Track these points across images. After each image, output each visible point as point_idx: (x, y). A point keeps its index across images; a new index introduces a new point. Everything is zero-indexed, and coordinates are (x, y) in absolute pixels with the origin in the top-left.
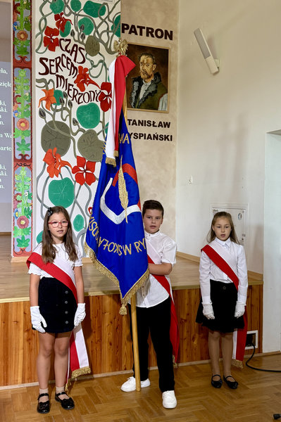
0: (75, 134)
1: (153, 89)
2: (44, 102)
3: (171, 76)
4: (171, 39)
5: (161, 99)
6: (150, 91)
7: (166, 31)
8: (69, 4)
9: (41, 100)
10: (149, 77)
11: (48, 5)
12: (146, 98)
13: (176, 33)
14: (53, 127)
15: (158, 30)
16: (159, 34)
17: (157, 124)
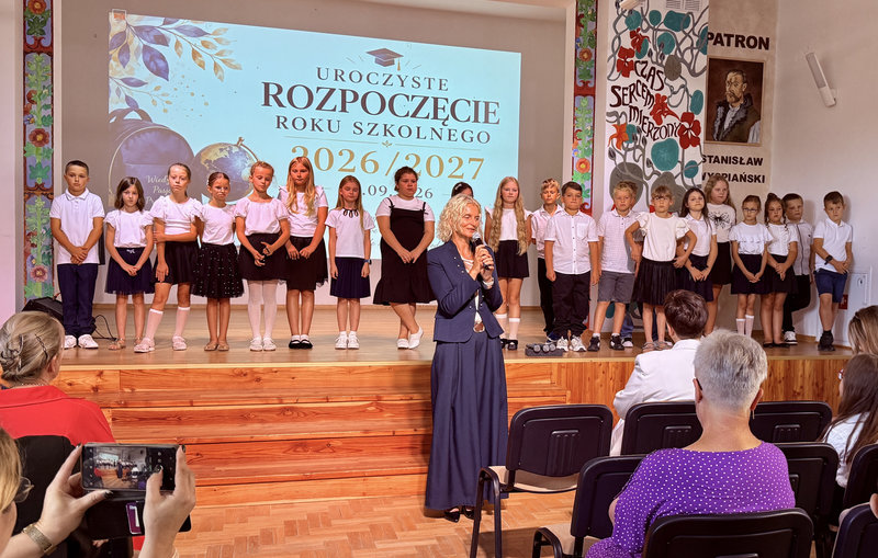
0: (649, 178)
1: (742, 115)
2: (615, 140)
3: (766, 97)
4: (767, 48)
5: (752, 128)
6: (738, 118)
7: (761, 38)
8: (647, 17)
9: (611, 138)
10: (737, 100)
11: (623, 19)
12: (732, 127)
13: (774, 39)
14: (623, 170)
15: (750, 38)
16: (752, 42)
17: (745, 161)
